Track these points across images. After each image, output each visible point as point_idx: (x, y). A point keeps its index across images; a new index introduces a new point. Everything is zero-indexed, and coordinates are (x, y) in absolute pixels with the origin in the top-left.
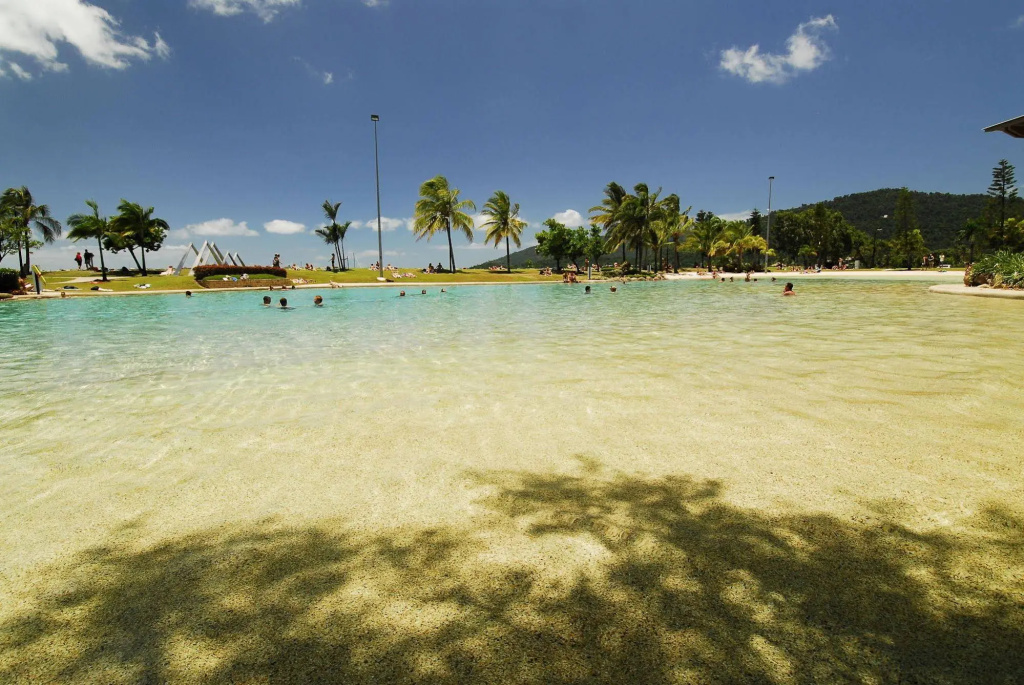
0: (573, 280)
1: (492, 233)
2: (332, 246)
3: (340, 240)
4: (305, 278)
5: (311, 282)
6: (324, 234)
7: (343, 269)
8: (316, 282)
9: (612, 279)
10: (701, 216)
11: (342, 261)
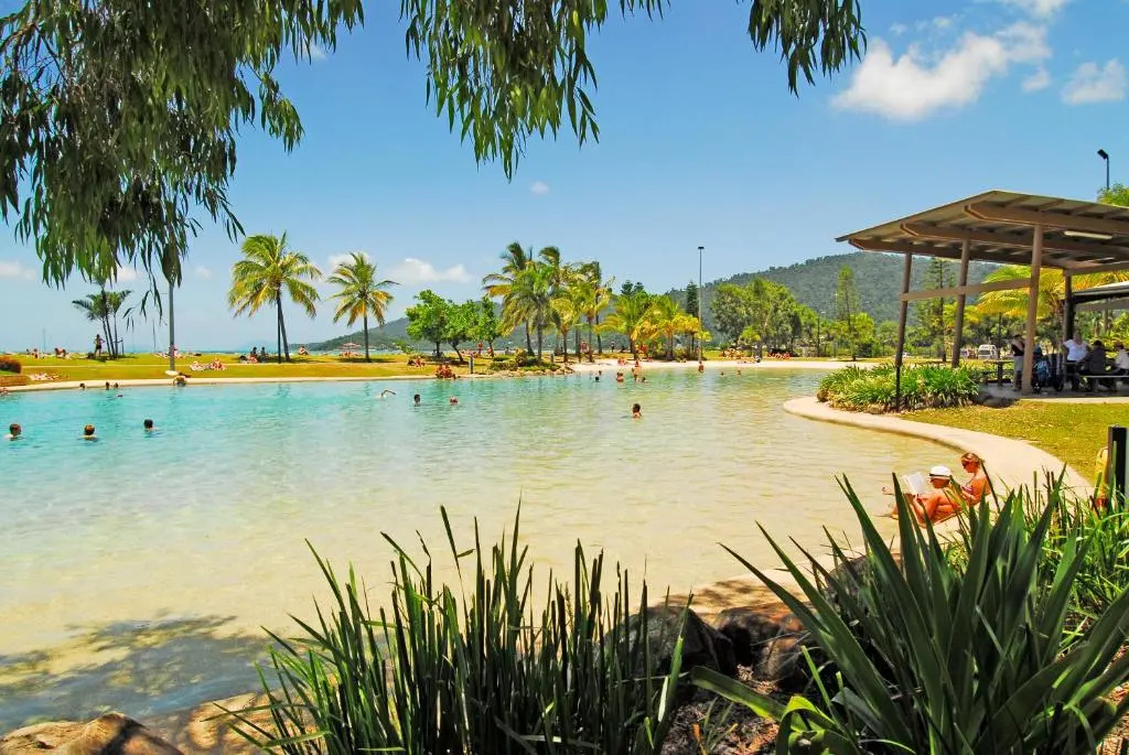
0: (448, 374)
1: (345, 308)
2: (98, 322)
3: (111, 316)
4: (50, 372)
5: (61, 379)
6: (86, 306)
7: (115, 356)
8: (66, 379)
9: (502, 372)
10: (627, 287)
11: (113, 343)
